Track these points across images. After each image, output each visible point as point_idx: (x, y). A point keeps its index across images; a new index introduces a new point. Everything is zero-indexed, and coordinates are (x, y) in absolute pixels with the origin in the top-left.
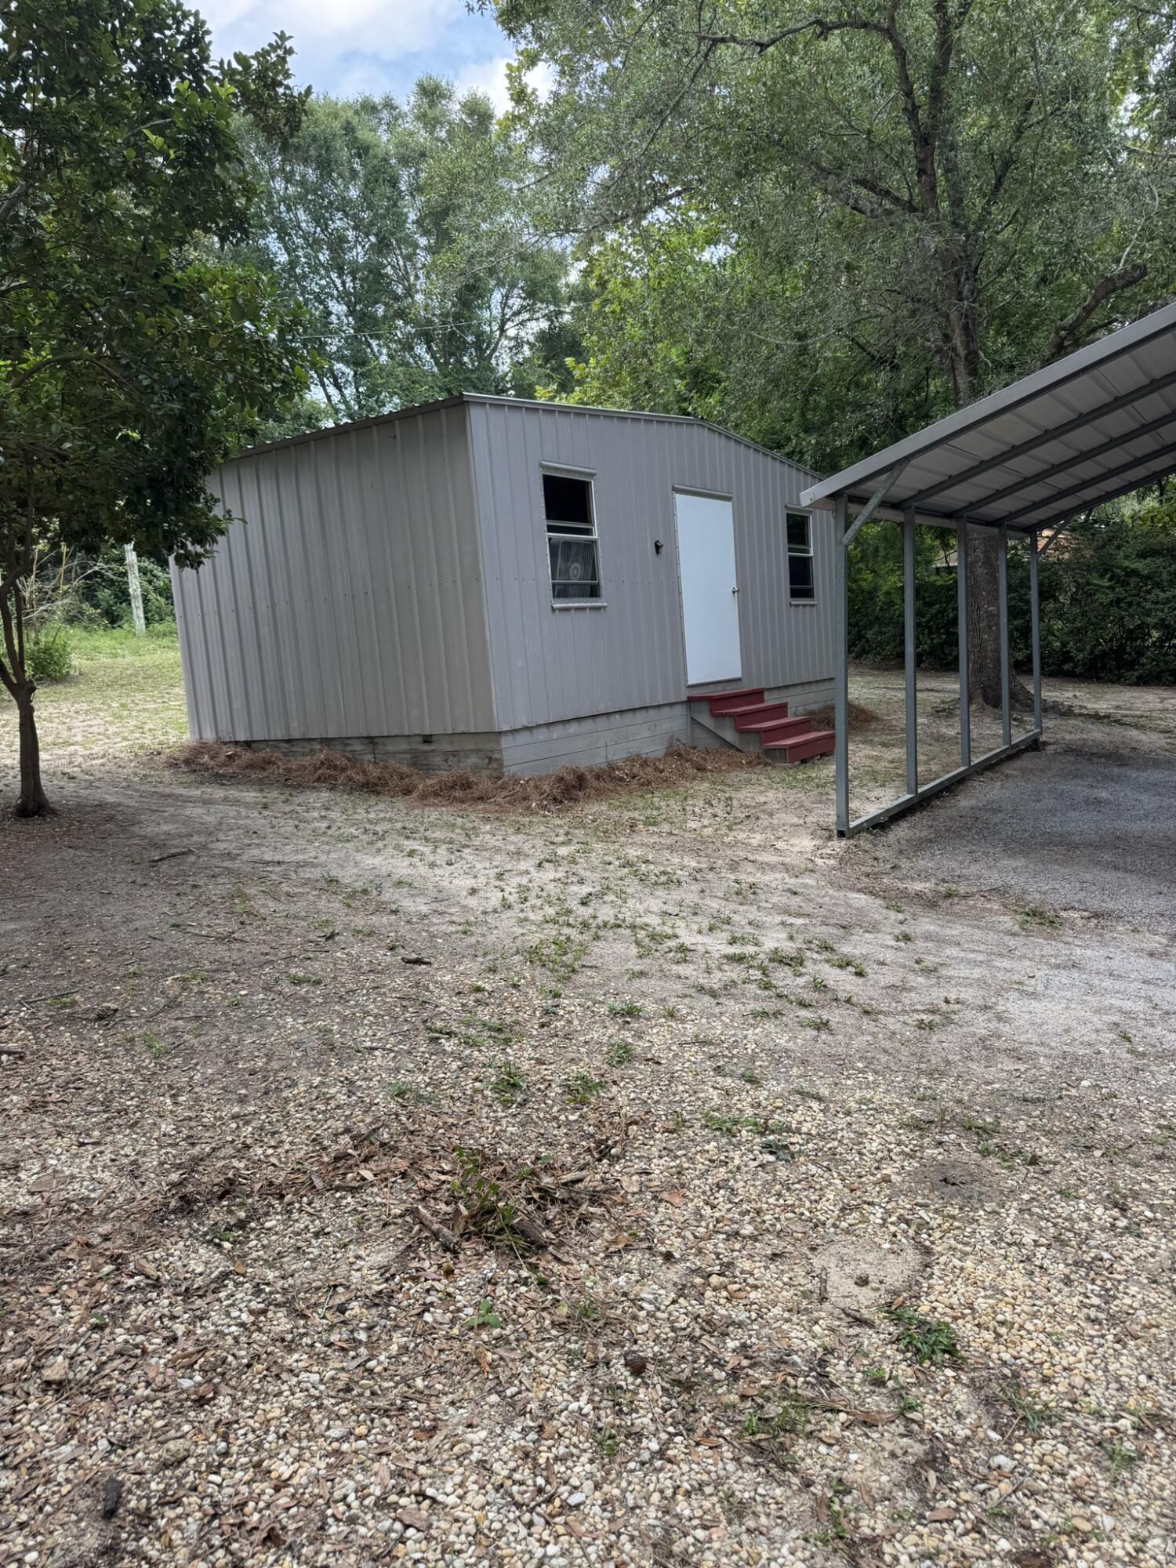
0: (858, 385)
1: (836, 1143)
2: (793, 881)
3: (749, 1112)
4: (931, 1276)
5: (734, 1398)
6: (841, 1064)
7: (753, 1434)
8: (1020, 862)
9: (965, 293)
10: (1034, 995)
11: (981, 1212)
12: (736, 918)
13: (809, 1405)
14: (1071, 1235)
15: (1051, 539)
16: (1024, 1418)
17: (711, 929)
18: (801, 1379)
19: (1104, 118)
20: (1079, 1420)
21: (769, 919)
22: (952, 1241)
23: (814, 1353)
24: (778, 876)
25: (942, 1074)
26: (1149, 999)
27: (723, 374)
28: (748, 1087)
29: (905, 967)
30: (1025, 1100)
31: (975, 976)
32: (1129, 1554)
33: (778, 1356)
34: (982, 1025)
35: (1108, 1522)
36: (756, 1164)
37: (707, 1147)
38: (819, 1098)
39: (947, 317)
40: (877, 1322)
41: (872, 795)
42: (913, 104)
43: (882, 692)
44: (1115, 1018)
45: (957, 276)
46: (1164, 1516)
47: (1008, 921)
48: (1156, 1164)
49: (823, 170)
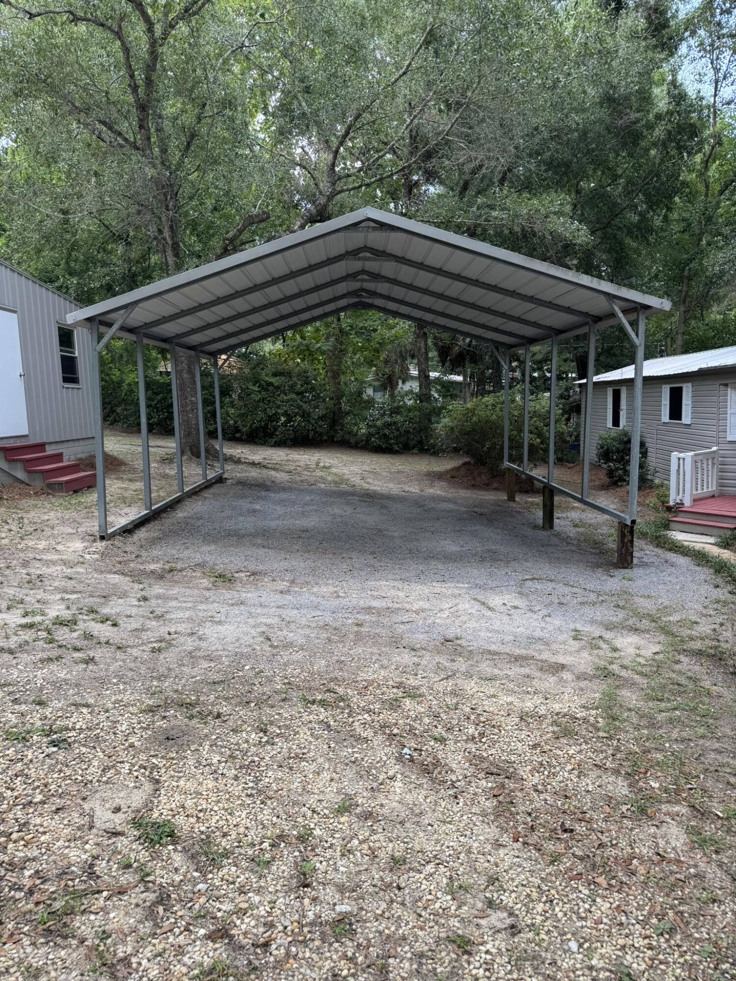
0: (104, 250)
1: (99, 731)
2: (69, 570)
3: (39, 723)
4: (159, 796)
5: (31, 906)
6: (102, 682)
7: (45, 923)
8: (213, 547)
9: (171, 206)
10: (220, 623)
11: (189, 752)
12: (28, 599)
13: (84, 894)
14: (238, 752)
15: (225, 360)
16: (213, 859)
17: (8, 609)
18: (78, 880)
19: (246, 124)
20: (242, 851)
21: (52, 597)
22: (172, 772)
23: (86, 862)
24: (59, 568)
25: (166, 677)
26: (280, 616)
27: (7, 226)
28: (38, 707)
29: (143, 617)
30: (214, 683)
31: (186, 616)
32: (268, 912)
33: (61, 871)
34: (190, 644)
35: (257, 899)
36: (44, 755)
37: (7, 752)
38: (87, 706)
39: (160, 219)
40: (126, 831)
41: (122, 512)
42: (135, 84)
43: (128, 447)
44: (263, 629)
45: (165, 195)
46: (285, 886)
47: (205, 582)
48: (282, 704)
49: (77, 108)
